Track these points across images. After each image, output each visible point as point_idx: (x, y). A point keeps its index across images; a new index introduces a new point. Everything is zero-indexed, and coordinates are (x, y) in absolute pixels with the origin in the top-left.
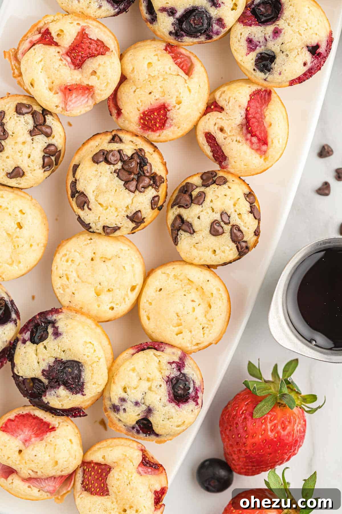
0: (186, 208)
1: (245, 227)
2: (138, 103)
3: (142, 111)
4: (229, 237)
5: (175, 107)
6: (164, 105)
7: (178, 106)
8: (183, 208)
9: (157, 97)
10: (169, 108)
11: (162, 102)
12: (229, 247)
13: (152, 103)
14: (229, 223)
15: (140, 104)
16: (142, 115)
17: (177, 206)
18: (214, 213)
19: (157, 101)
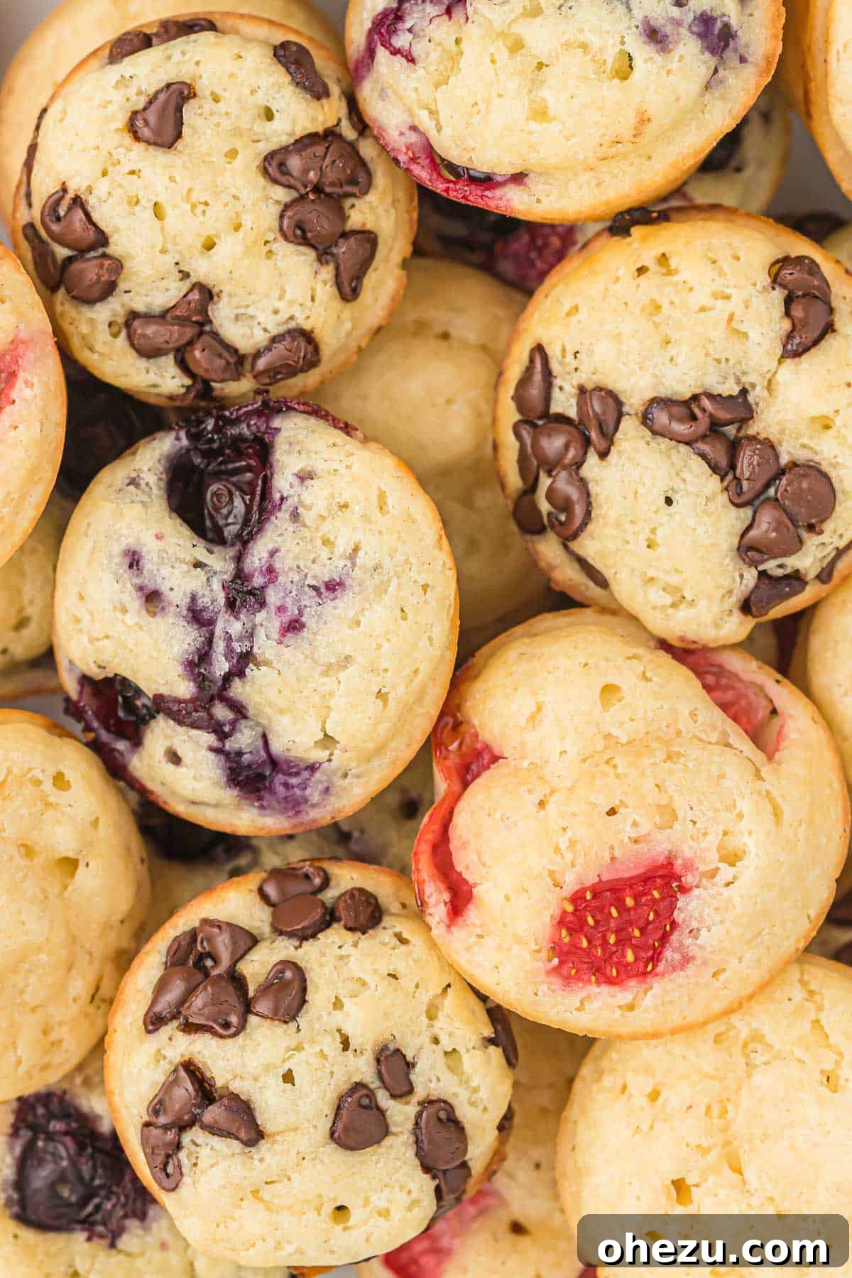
0: (222, 1037)
1: (473, 1104)
2: (557, 850)
3: (571, 886)
4: (411, 1153)
5: (713, 874)
6: (669, 864)
7: (726, 872)
8: (208, 1036)
9: (645, 828)
10: (689, 879)
11: (659, 847)
12: (409, 1192)
13: (617, 854)
14: (411, 1091)
15: (569, 856)
16: (570, 908)
17: (175, 1024)
18: (350, 1053)
19: (642, 847)
